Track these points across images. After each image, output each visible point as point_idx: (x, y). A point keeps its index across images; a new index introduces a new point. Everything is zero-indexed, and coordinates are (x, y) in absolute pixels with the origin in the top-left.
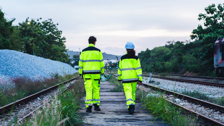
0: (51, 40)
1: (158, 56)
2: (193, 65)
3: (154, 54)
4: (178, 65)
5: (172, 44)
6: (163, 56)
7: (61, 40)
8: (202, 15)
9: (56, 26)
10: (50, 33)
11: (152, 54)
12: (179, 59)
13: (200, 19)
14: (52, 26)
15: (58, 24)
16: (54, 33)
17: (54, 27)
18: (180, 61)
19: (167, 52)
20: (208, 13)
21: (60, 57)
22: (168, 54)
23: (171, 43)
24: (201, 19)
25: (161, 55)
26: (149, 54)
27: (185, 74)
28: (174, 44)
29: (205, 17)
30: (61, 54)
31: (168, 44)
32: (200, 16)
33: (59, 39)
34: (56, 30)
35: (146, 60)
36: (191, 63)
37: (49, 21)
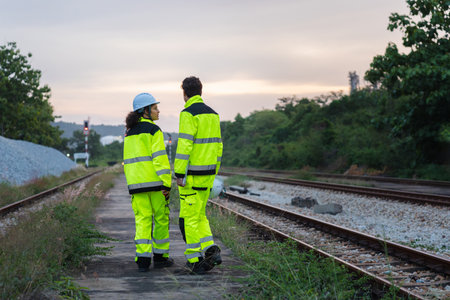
0: (14, 92)
1: (261, 129)
2: (366, 151)
3: (252, 126)
4: (324, 148)
5: (291, 104)
6: (274, 131)
7: (38, 93)
8: (399, 18)
9: (28, 59)
10: (12, 75)
11: (248, 127)
12: (326, 134)
13: (392, 28)
14: (16, 60)
15: (30, 55)
16: (22, 76)
17: (21, 62)
18: (329, 139)
19: (282, 121)
20: (415, 12)
21: (38, 132)
22: (283, 126)
23: (289, 102)
24: (396, 27)
25: (269, 128)
26: (241, 127)
27: (346, 173)
28: (295, 104)
29: (405, 23)
30: (42, 126)
31: (282, 104)
32: (392, 19)
33: (35, 90)
34: (25, 69)
35: (234, 140)
36: (361, 145)
37: (9, 48)
